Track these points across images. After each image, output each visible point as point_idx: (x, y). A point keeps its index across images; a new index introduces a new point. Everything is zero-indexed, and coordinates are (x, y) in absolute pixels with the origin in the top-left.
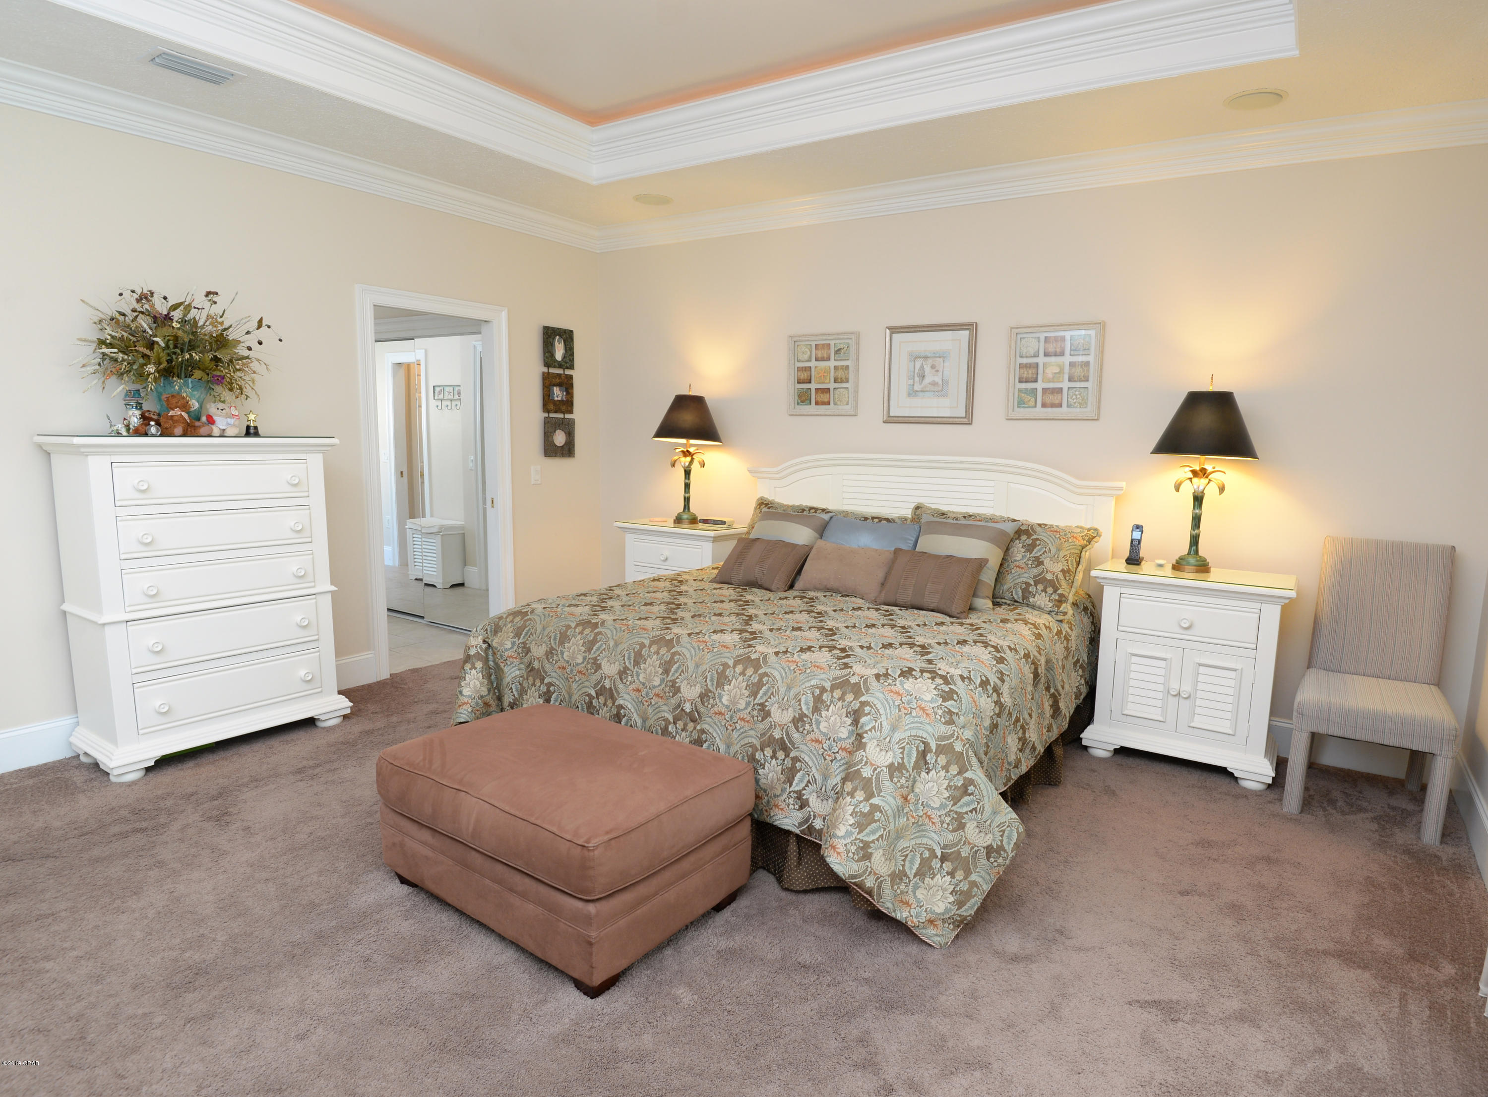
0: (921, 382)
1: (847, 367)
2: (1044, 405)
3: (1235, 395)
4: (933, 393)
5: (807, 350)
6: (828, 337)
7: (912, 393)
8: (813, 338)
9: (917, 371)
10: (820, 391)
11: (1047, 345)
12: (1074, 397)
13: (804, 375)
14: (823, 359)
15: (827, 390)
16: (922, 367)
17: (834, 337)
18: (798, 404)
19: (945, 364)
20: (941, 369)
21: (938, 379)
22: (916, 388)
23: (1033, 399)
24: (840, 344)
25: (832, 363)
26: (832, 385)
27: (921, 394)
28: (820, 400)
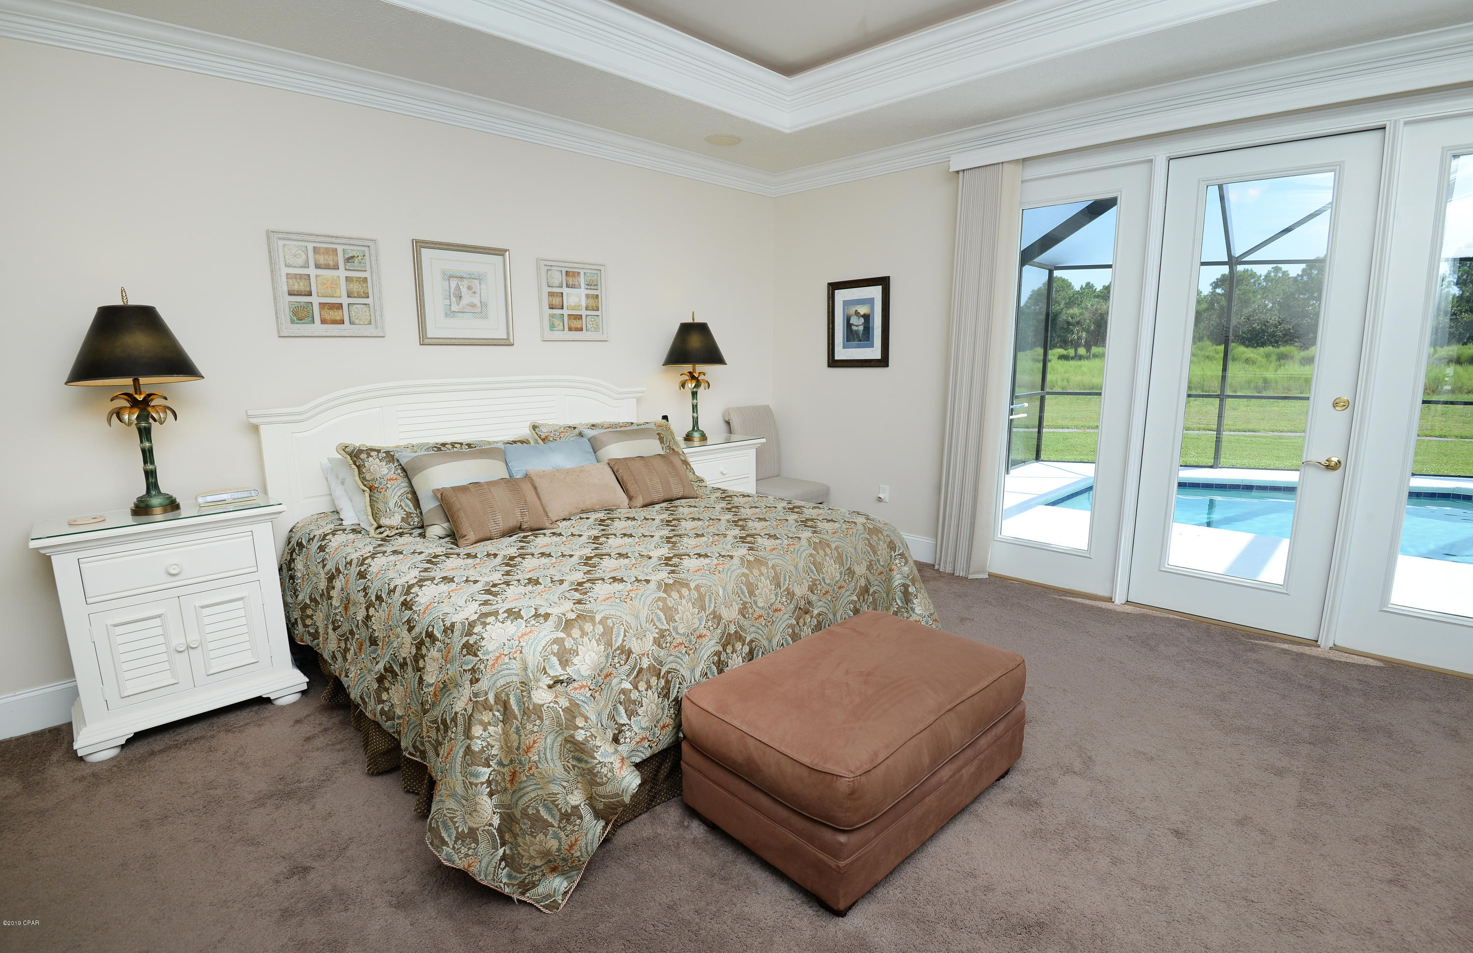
0: (458, 304)
1: (365, 279)
2: (570, 329)
3: (709, 325)
4: (472, 314)
5: (300, 252)
6: (334, 240)
7: (450, 314)
8: (311, 238)
9: (452, 290)
10: (326, 307)
11: (568, 278)
12: (591, 323)
13: (301, 286)
14: (327, 267)
15: (340, 306)
16: (458, 287)
17: (343, 241)
18: (292, 322)
19: (482, 286)
20: (478, 291)
21: (476, 301)
22: (454, 308)
23: (562, 324)
24: (352, 250)
25: (342, 273)
26: (345, 301)
27: (460, 315)
28: (328, 317)
